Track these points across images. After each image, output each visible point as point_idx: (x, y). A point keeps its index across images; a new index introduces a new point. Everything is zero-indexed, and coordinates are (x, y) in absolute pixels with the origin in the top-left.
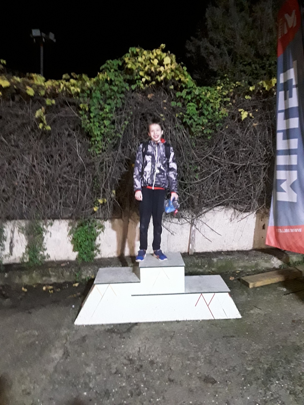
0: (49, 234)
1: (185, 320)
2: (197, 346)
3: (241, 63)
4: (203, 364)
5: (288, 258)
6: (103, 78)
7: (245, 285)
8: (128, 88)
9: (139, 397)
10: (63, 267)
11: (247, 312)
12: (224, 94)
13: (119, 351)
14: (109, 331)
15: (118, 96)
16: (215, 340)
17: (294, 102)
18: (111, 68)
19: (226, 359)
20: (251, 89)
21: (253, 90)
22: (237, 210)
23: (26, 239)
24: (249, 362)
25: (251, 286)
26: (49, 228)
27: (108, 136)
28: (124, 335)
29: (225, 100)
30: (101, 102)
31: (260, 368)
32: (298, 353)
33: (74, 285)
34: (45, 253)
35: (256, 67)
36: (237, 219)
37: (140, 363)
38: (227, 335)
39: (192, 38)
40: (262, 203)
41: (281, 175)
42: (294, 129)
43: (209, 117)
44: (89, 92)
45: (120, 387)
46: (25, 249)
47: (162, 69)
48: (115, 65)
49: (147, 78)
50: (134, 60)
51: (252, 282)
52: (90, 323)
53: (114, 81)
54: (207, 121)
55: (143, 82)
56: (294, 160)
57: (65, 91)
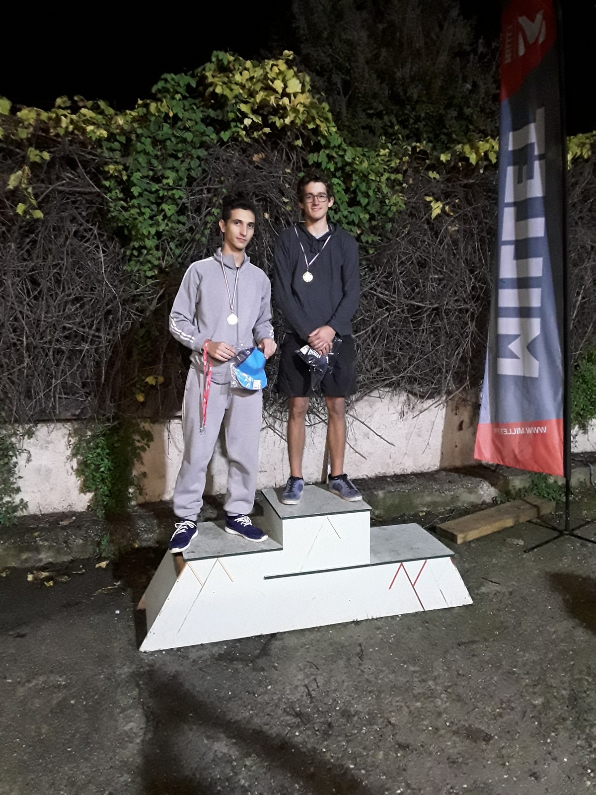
0: (25, 455)
1: (370, 618)
2: (417, 669)
3: (364, 111)
5: (507, 482)
6: (159, 111)
7: (446, 537)
8: (214, 136)
10: (64, 528)
11: (477, 591)
12: (393, 165)
13: (266, 698)
15: (195, 153)
16: (446, 652)
17: (536, 188)
19: (484, 688)
20: (443, 158)
21: (447, 161)
22: (415, 395)
24: (530, 690)
25: (459, 541)
26: (27, 443)
27: (173, 238)
28: (261, 662)
29: (393, 177)
31: (556, 698)
33: (97, 566)
34: (17, 499)
36: (412, 412)
37: (323, 719)
38: (463, 640)
40: (461, 382)
41: (508, 326)
42: (537, 239)
43: (372, 210)
47: (286, 100)
48: (182, 84)
49: (255, 120)
51: (461, 532)
52: (175, 646)
53: (181, 120)
54: (367, 216)
55: (245, 126)
56: (536, 297)
57: (72, 133)
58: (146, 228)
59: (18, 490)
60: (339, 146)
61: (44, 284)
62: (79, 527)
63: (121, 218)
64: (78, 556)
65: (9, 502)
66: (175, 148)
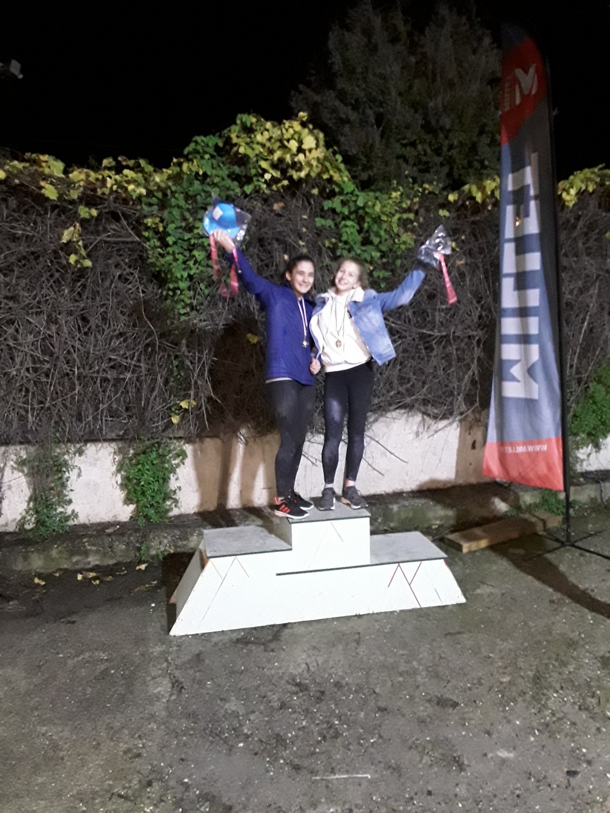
0: (76, 471)
1: (371, 612)
2: (405, 652)
3: (398, 141)
4: (427, 680)
5: (517, 498)
6: (190, 170)
7: (454, 547)
8: (238, 190)
9: (339, 740)
10: (109, 535)
11: (471, 593)
12: (404, 205)
13: (273, 672)
14: (238, 641)
16: (433, 640)
17: (532, 226)
18: (206, 153)
19: (461, 669)
20: (452, 197)
21: (455, 201)
22: (429, 415)
23: (29, 483)
24: (501, 670)
25: (465, 550)
26: (78, 461)
27: (202, 280)
28: (272, 645)
29: (405, 216)
30: (187, 215)
31: (522, 677)
32: (575, 650)
33: (137, 568)
34: (69, 509)
35: (425, 151)
36: (427, 431)
37: (318, 689)
38: (451, 631)
39: (301, 87)
40: (472, 403)
41: (510, 351)
42: (534, 272)
43: (384, 248)
44: (160, 195)
45: (299, 729)
46: (26, 504)
47: (301, 157)
48: (211, 144)
49: (275, 174)
50: (248, 140)
52: (200, 632)
53: (210, 177)
54: (378, 254)
55: (266, 180)
56: (534, 325)
57: (116, 192)
58: (179, 272)
59: (70, 502)
60: (352, 193)
61: (94, 321)
62: (123, 534)
63: (158, 264)
64: (121, 559)
65: (61, 513)
66: (205, 202)
